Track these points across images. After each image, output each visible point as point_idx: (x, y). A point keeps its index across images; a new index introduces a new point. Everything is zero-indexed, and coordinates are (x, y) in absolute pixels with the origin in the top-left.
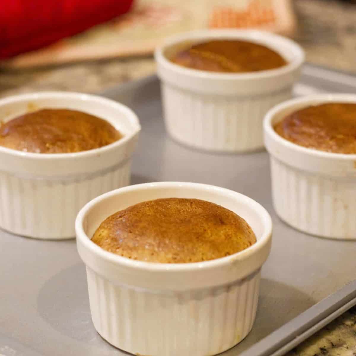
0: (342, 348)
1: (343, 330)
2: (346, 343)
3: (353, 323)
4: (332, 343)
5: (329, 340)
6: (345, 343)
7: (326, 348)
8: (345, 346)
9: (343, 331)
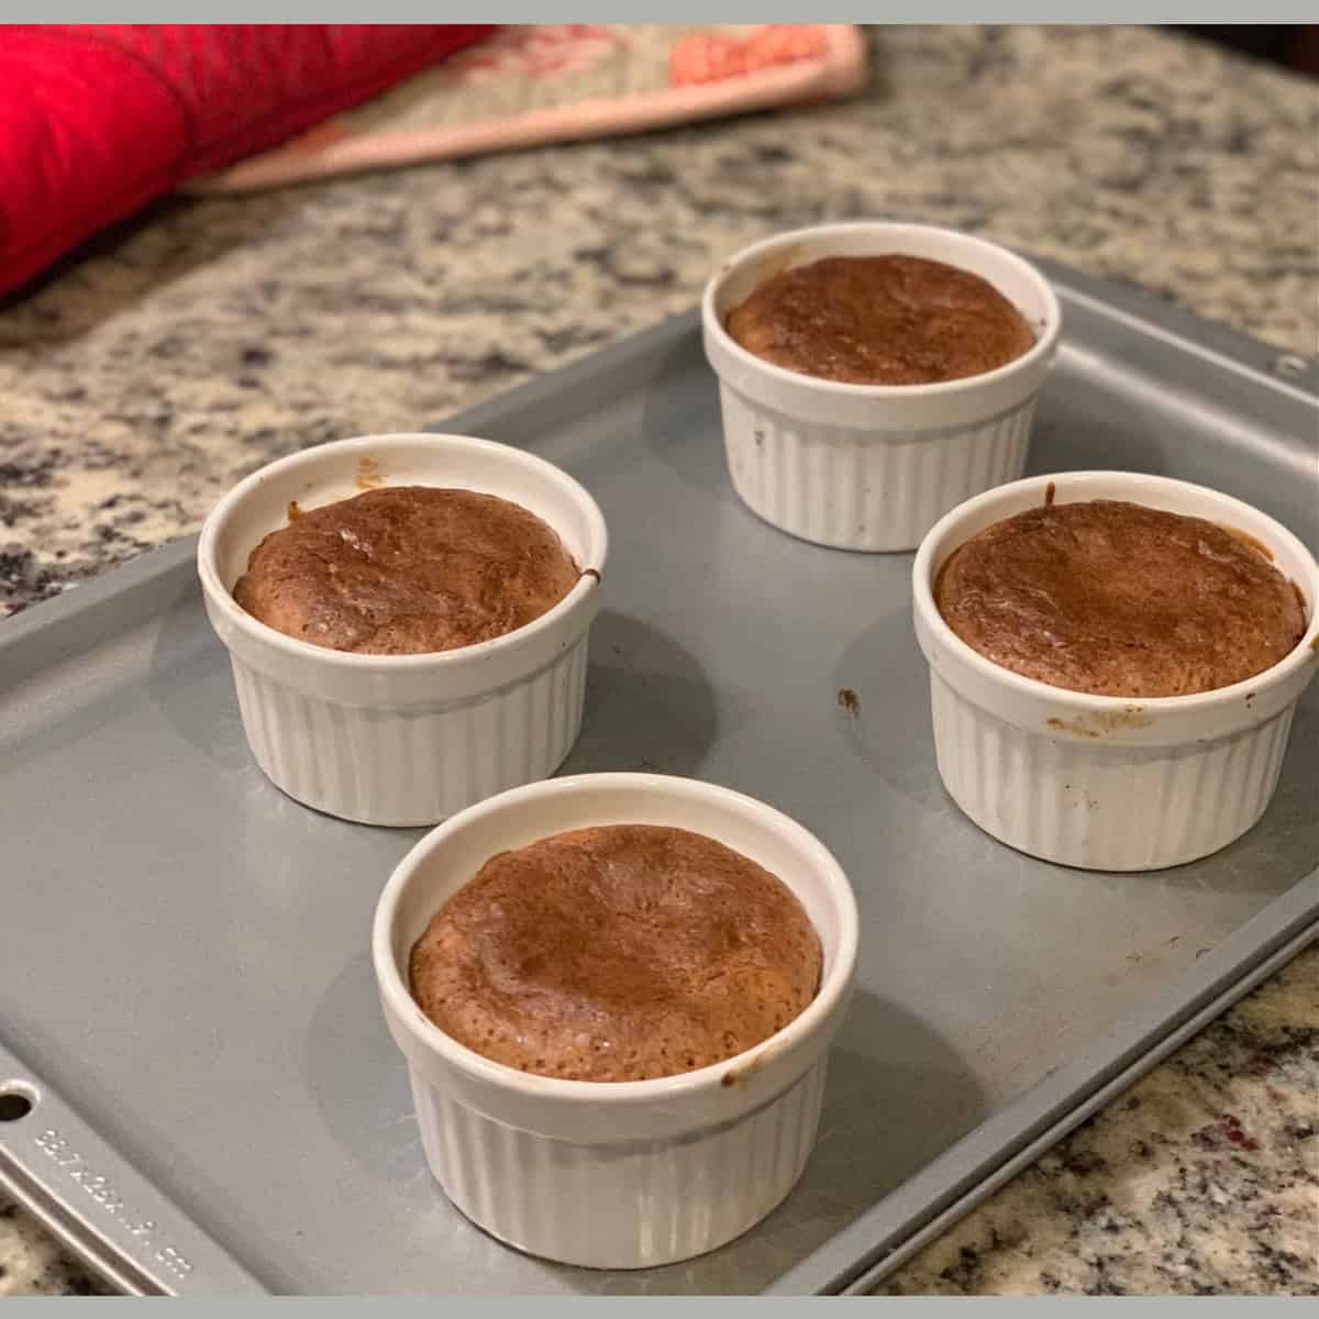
0: (1015, 1252)
1: (1030, 1187)
2: (1030, 1234)
3: (1058, 1163)
4: (994, 1234)
5: (990, 1222)
6: (1025, 1236)
7: (976, 1249)
8: (1026, 1246)
9: (1030, 1192)
